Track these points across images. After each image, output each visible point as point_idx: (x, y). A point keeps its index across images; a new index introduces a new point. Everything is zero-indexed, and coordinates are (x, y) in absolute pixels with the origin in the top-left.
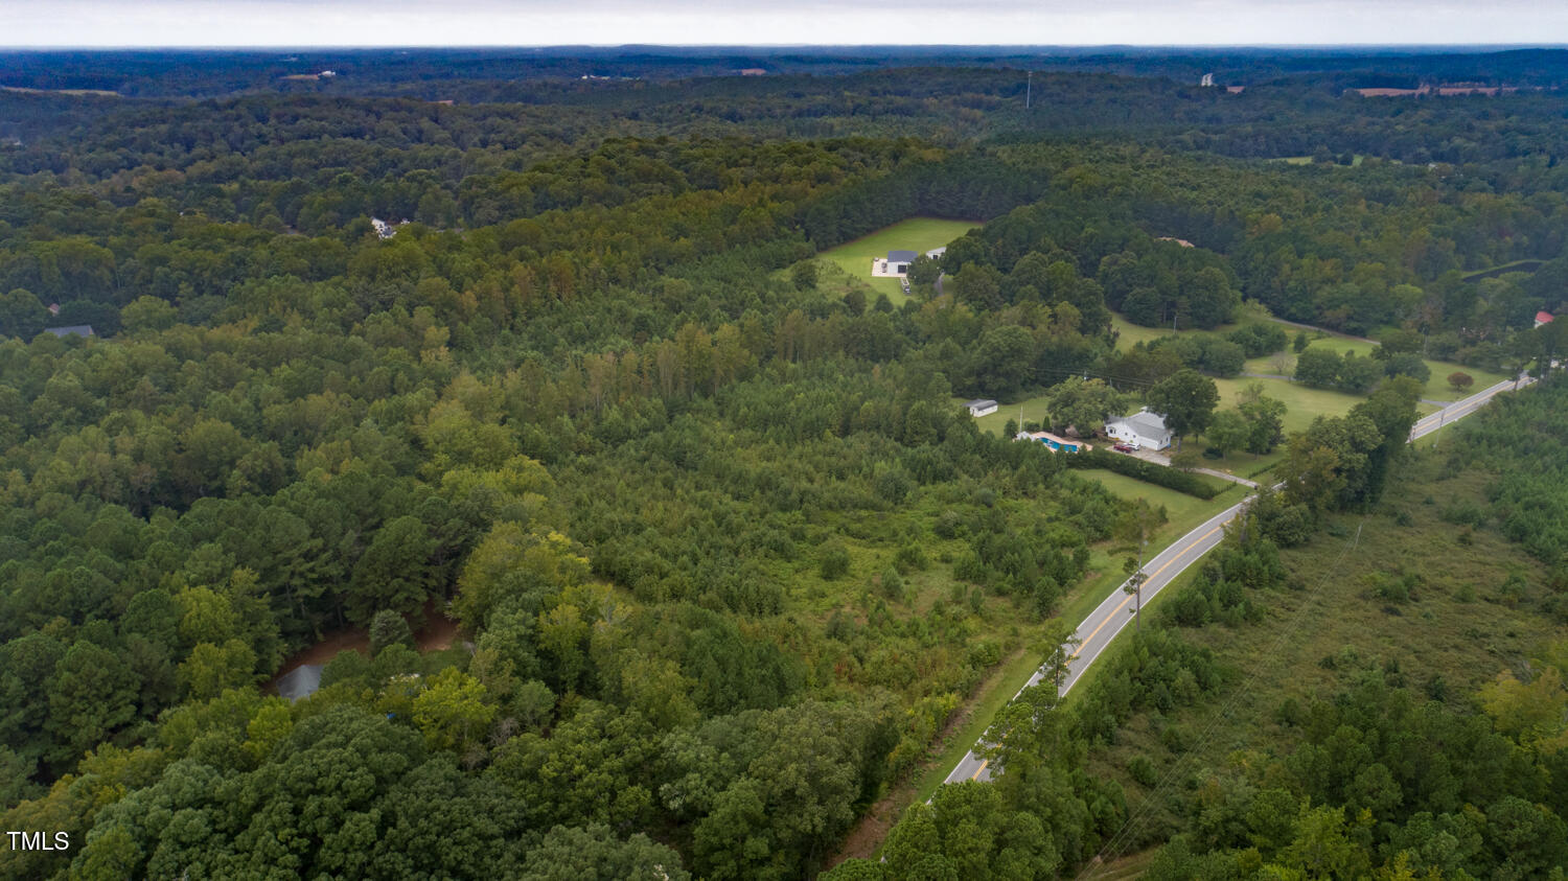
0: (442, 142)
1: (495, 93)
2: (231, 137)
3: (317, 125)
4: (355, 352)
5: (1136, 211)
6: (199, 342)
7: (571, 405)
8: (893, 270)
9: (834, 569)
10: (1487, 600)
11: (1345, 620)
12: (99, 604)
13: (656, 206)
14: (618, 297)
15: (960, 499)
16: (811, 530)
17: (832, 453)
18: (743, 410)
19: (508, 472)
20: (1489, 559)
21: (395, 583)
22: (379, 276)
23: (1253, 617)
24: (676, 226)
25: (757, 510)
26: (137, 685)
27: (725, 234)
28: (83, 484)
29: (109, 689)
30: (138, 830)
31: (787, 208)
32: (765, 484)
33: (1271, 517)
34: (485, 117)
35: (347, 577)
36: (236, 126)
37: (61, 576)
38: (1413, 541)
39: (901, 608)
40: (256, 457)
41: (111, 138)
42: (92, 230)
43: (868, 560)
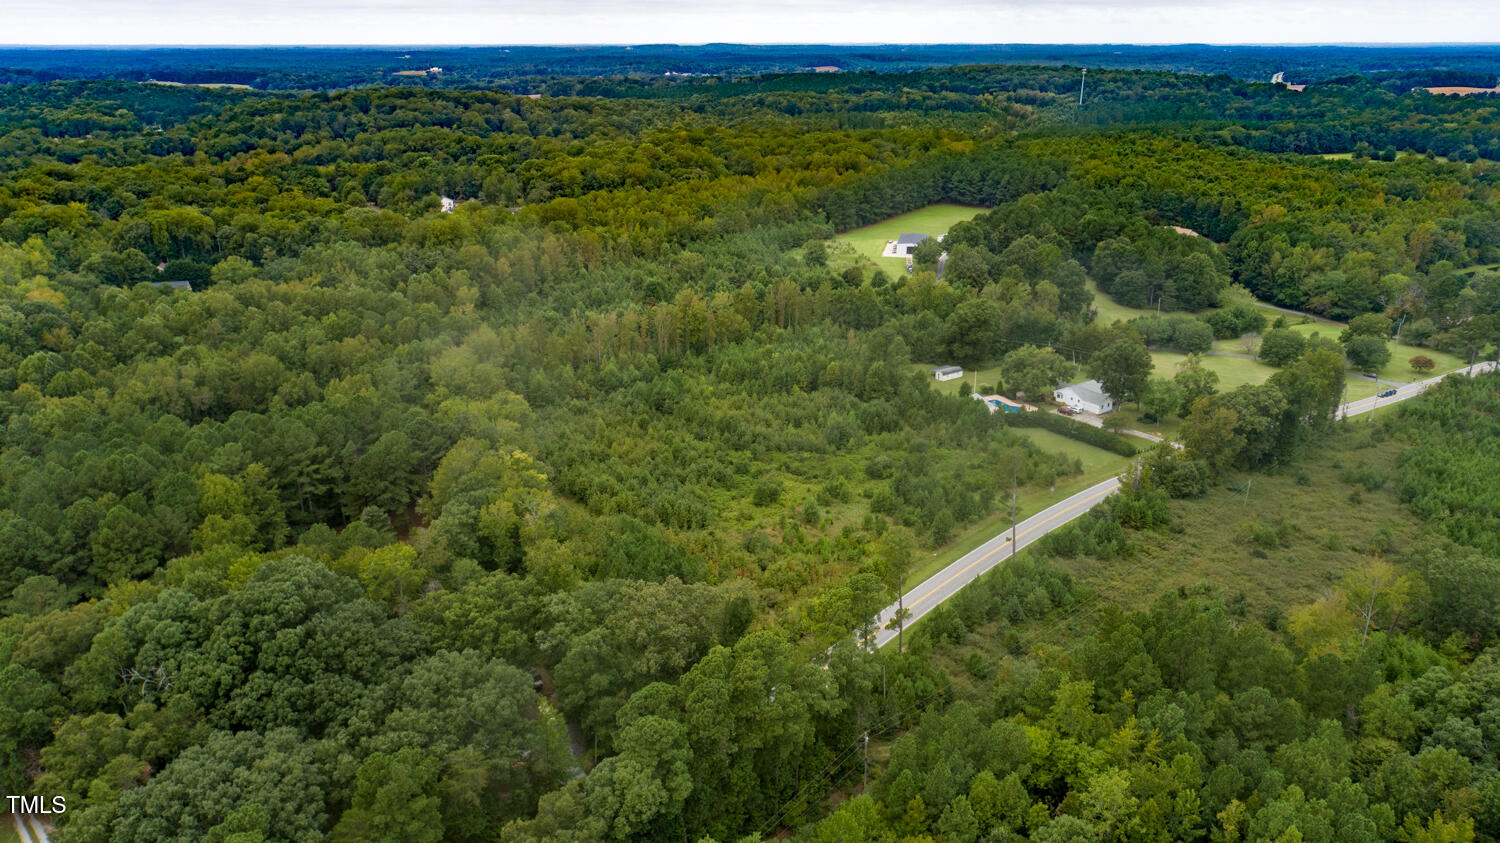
0: (521, 131)
1: (579, 87)
2: (336, 125)
3: (411, 115)
4: (393, 305)
5: (1145, 201)
6: (266, 294)
7: (575, 358)
8: (902, 251)
9: (767, 498)
10: (1354, 550)
11: (1213, 560)
12: (143, 484)
13: (692, 190)
14: (639, 267)
15: (898, 446)
16: (754, 467)
17: (795, 405)
18: (725, 366)
19: (494, 404)
20: (1371, 516)
21: (382, 485)
22: (428, 243)
23: (1125, 552)
24: (703, 208)
25: (712, 447)
26: (160, 545)
27: (748, 215)
28: (153, 401)
29: (138, 545)
30: (131, 632)
31: (810, 193)
32: (726, 427)
33: (1170, 470)
34: (562, 109)
35: (346, 479)
36: (341, 117)
37: (114, 461)
38: (1304, 498)
39: (814, 531)
40: (295, 386)
41: (233, 125)
42: (202, 202)
43: (797, 492)
